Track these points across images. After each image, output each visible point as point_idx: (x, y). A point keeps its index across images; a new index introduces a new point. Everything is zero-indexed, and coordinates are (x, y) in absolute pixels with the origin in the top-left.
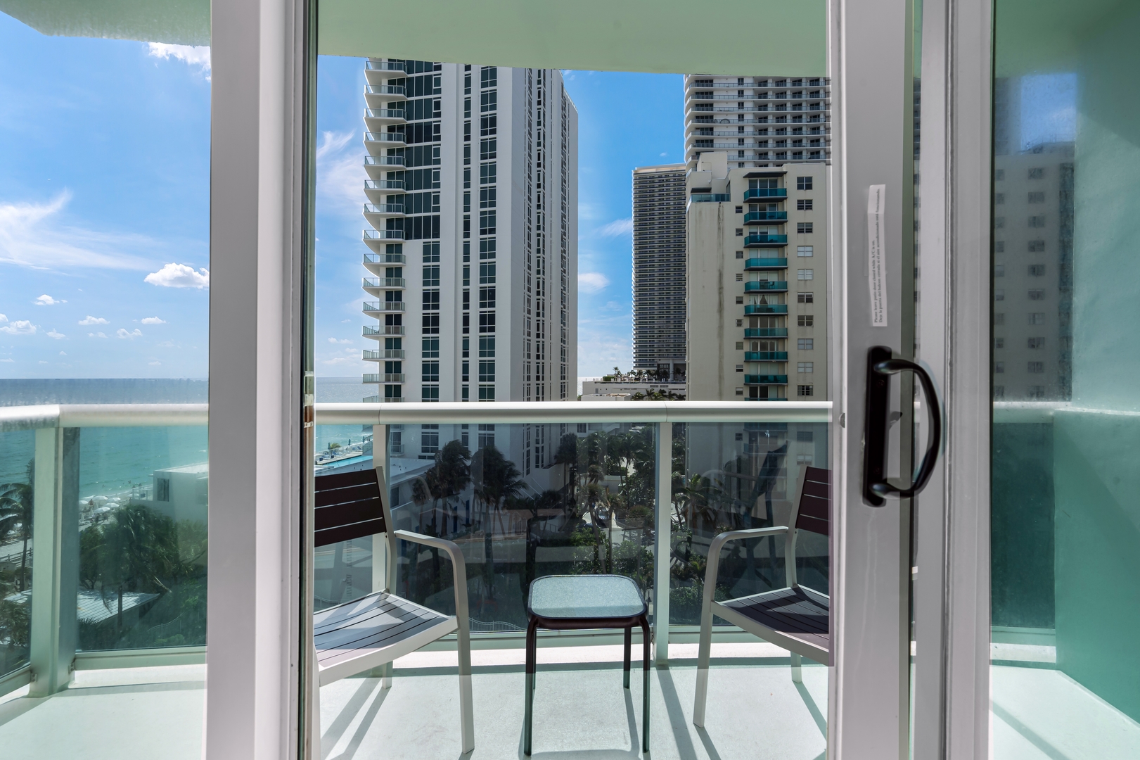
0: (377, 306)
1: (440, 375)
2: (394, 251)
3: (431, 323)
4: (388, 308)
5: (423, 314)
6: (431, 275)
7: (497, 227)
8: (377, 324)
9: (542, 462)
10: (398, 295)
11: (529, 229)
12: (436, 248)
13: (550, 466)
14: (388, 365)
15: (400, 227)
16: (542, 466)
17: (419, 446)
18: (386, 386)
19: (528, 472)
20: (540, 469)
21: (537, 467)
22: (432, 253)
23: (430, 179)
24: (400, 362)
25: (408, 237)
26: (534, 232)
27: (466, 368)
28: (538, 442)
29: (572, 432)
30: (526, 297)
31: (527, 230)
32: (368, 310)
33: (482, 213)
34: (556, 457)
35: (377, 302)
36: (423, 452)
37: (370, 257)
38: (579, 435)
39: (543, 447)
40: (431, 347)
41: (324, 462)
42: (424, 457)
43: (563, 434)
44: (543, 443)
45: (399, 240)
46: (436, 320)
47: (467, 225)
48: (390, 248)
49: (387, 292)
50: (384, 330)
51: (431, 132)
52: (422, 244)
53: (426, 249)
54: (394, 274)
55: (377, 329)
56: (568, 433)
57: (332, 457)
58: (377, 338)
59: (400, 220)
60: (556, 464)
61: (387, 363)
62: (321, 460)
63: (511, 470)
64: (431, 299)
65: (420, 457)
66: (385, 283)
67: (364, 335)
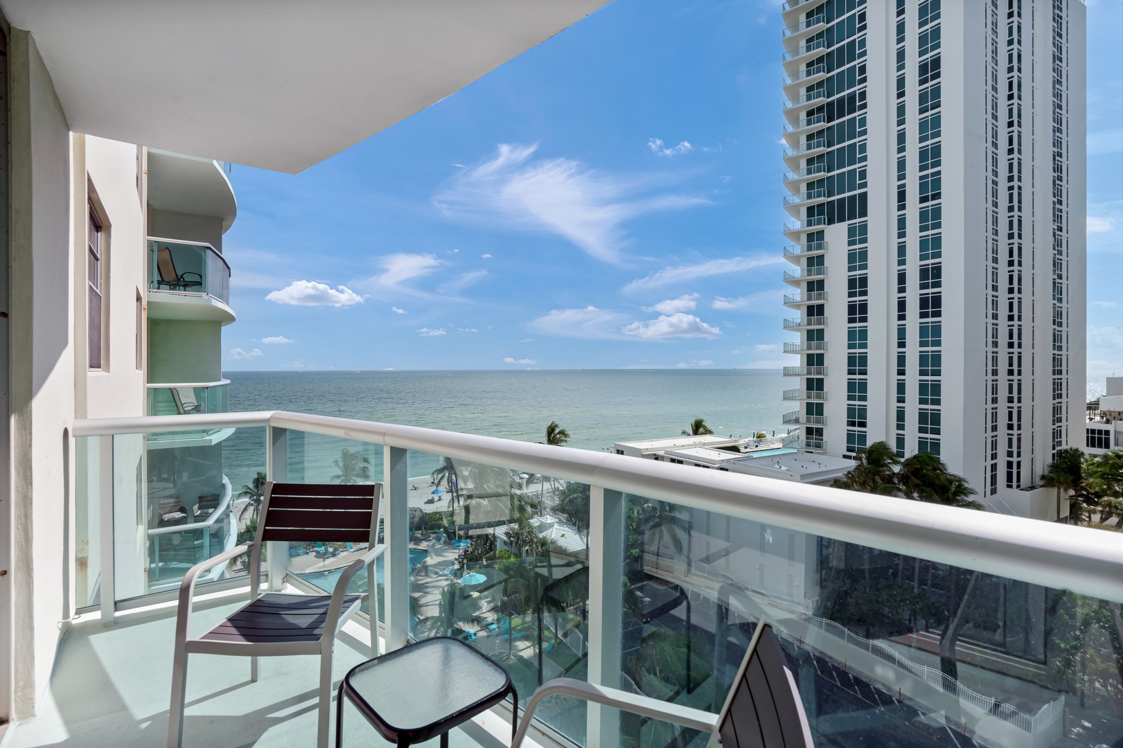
0: (798, 298)
1: (868, 368)
2: (815, 239)
3: (858, 312)
4: (809, 298)
5: (849, 302)
6: (858, 259)
7: (943, 191)
8: (798, 315)
9: (1018, 480)
10: (820, 285)
11: (995, 183)
12: (864, 228)
13: (1032, 488)
14: (810, 357)
15: (821, 213)
16: (1018, 486)
17: (844, 445)
18: (807, 379)
19: (994, 491)
20: (1014, 491)
21: (1009, 486)
22: (858, 234)
23: (856, 154)
24: (823, 354)
25: (831, 222)
26: (1003, 185)
27: (901, 360)
28: (1010, 454)
29: (1075, 447)
30: (990, 270)
31: (990, 185)
32: (789, 303)
33: (921, 178)
34: (1043, 477)
35: (798, 294)
36: (848, 450)
37: (790, 249)
38: (1088, 451)
39: (1019, 463)
40: (858, 338)
41: (748, 450)
42: (849, 457)
43: (1058, 448)
44: (1019, 455)
45: (821, 227)
46: (864, 308)
47: (902, 196)
48: (810, 237)
49: (808, 283)
50: (805, 322)
51: (855, 103)
52: (847, 227)
53: (851, 231)
54: (816, 262)
55: (798, 321)
56: (1068, 447)
57: (757, 446)
58: (798, 330)
59: (821, 206)
60: (1041, 486)
61: (808, 355)
62: (746, 448)
63: (960, 486)
64: (858, 285)
65: (845, 457)
66: (806, 273)
67: (785, 328)
